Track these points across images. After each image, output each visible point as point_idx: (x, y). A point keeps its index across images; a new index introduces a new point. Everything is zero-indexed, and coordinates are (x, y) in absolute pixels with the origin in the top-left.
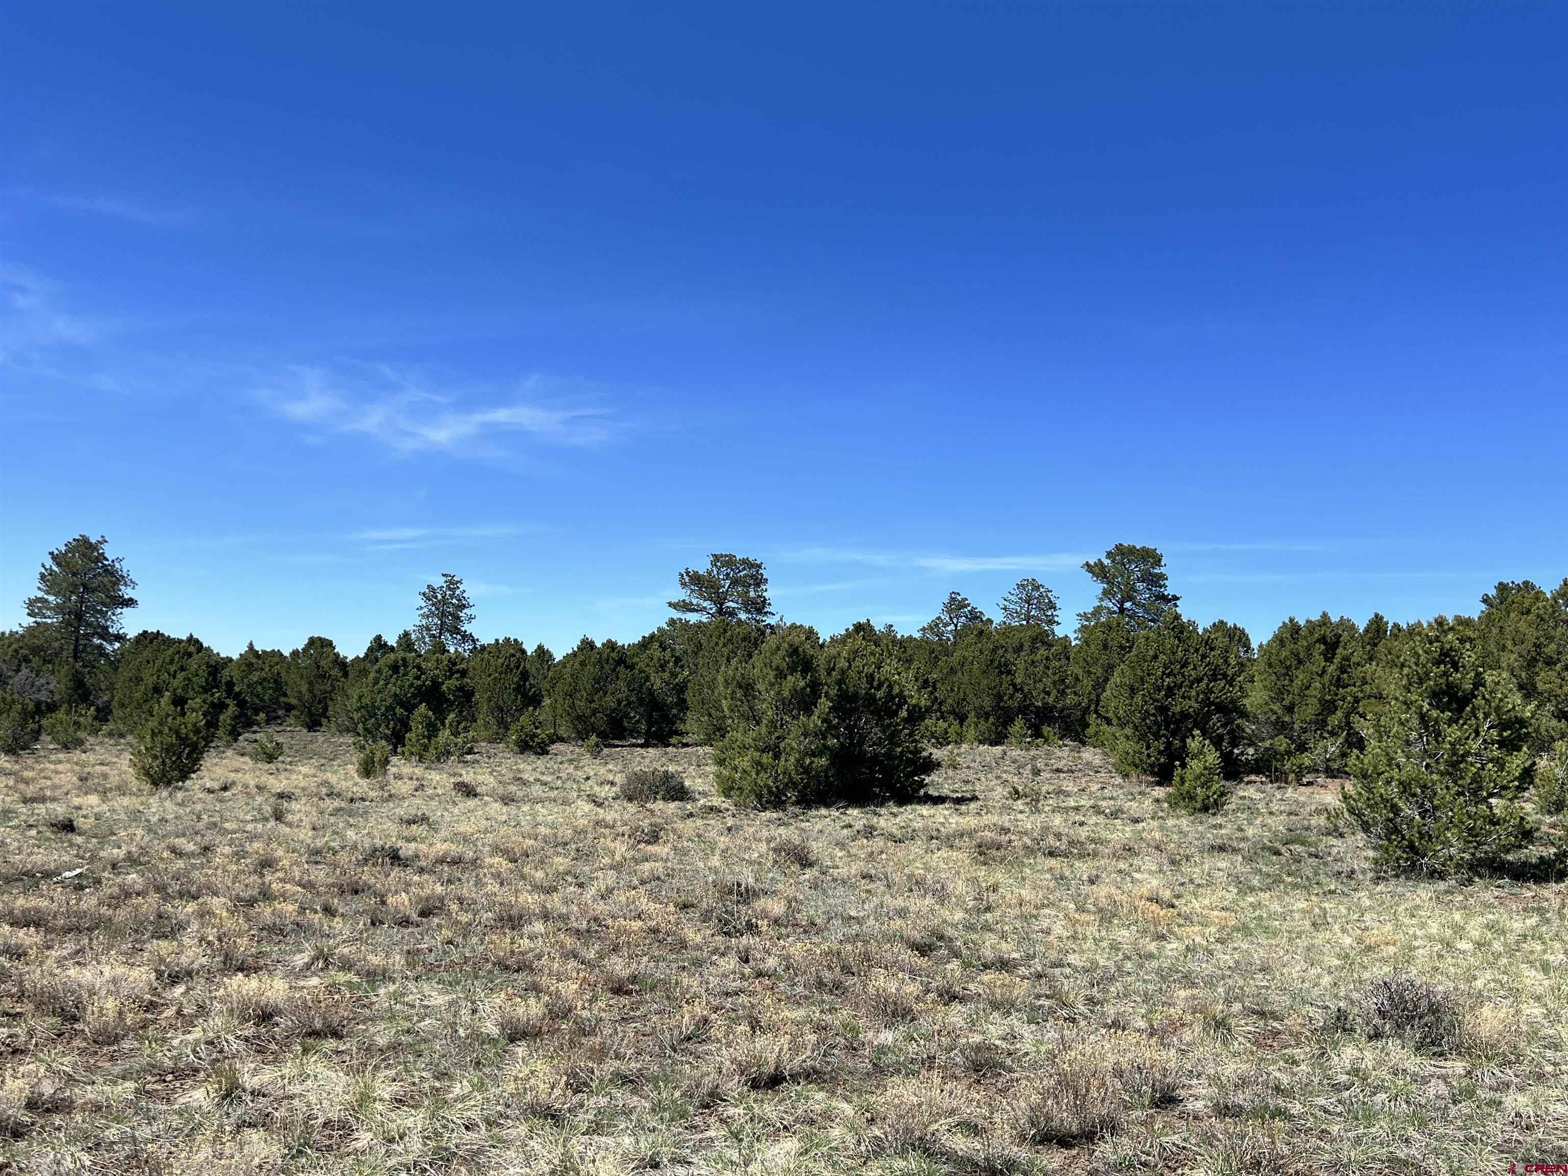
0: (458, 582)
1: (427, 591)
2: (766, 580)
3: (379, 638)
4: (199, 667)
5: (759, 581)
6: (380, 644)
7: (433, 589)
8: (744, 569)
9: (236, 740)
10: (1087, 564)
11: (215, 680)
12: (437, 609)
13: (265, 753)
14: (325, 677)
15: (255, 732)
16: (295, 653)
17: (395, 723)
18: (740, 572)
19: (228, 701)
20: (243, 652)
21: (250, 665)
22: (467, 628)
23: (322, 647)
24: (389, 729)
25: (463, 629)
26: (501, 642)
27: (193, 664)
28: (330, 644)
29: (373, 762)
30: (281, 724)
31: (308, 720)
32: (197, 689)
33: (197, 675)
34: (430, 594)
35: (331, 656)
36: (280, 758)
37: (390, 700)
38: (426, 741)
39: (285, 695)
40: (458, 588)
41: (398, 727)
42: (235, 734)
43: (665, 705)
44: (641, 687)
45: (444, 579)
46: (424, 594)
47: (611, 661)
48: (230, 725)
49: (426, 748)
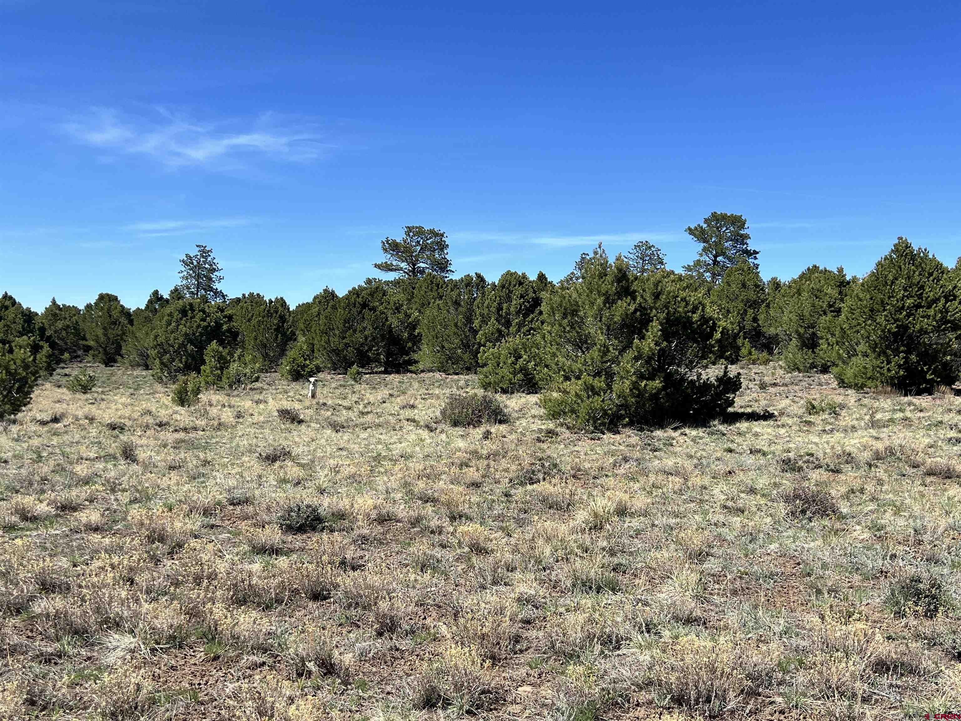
0: (209, 251)
1: (185, 259)
2: (447, 245)
3: (156, 293)
4: (16, 316)
5: (442, 246)
6: (157, 297)
7: (190, 257)
8: (431, 238)
9: (51, 375)
10: (690, 229)
11: (29, 326)
12: (194, 272)
13: (80, 385)
14: (116, 324)
15: (63, 368)
16: (89, 306)
17: (187, 358)
18: (428, 240)
19: (41, 343)
20: (48, 307)
21: (55, 315)
22: (217, 286)
23: (110, 301)
24: (181, 362)
25: (214, 287)
26: (247, 296)
27: (10, 314)
28: (116, 299)
29: (187, 392)
30: (80, 362)
31: (104, 358)
32: (15, 334)
33: (15, 323)
34: (188, 262)
35: (118, 307)
36: (93, 389)
37: (181, 339)
38: (219, 372)
39: (84, 339)
40: (210, 256)
41: (190, 361)
42: (50, 370)
43: (402, 339)
44: (384, 325)
45: (198, 249)
46: (183, 261)
47: (357, 305)
48: (45, 362)
49: (220, 378)
